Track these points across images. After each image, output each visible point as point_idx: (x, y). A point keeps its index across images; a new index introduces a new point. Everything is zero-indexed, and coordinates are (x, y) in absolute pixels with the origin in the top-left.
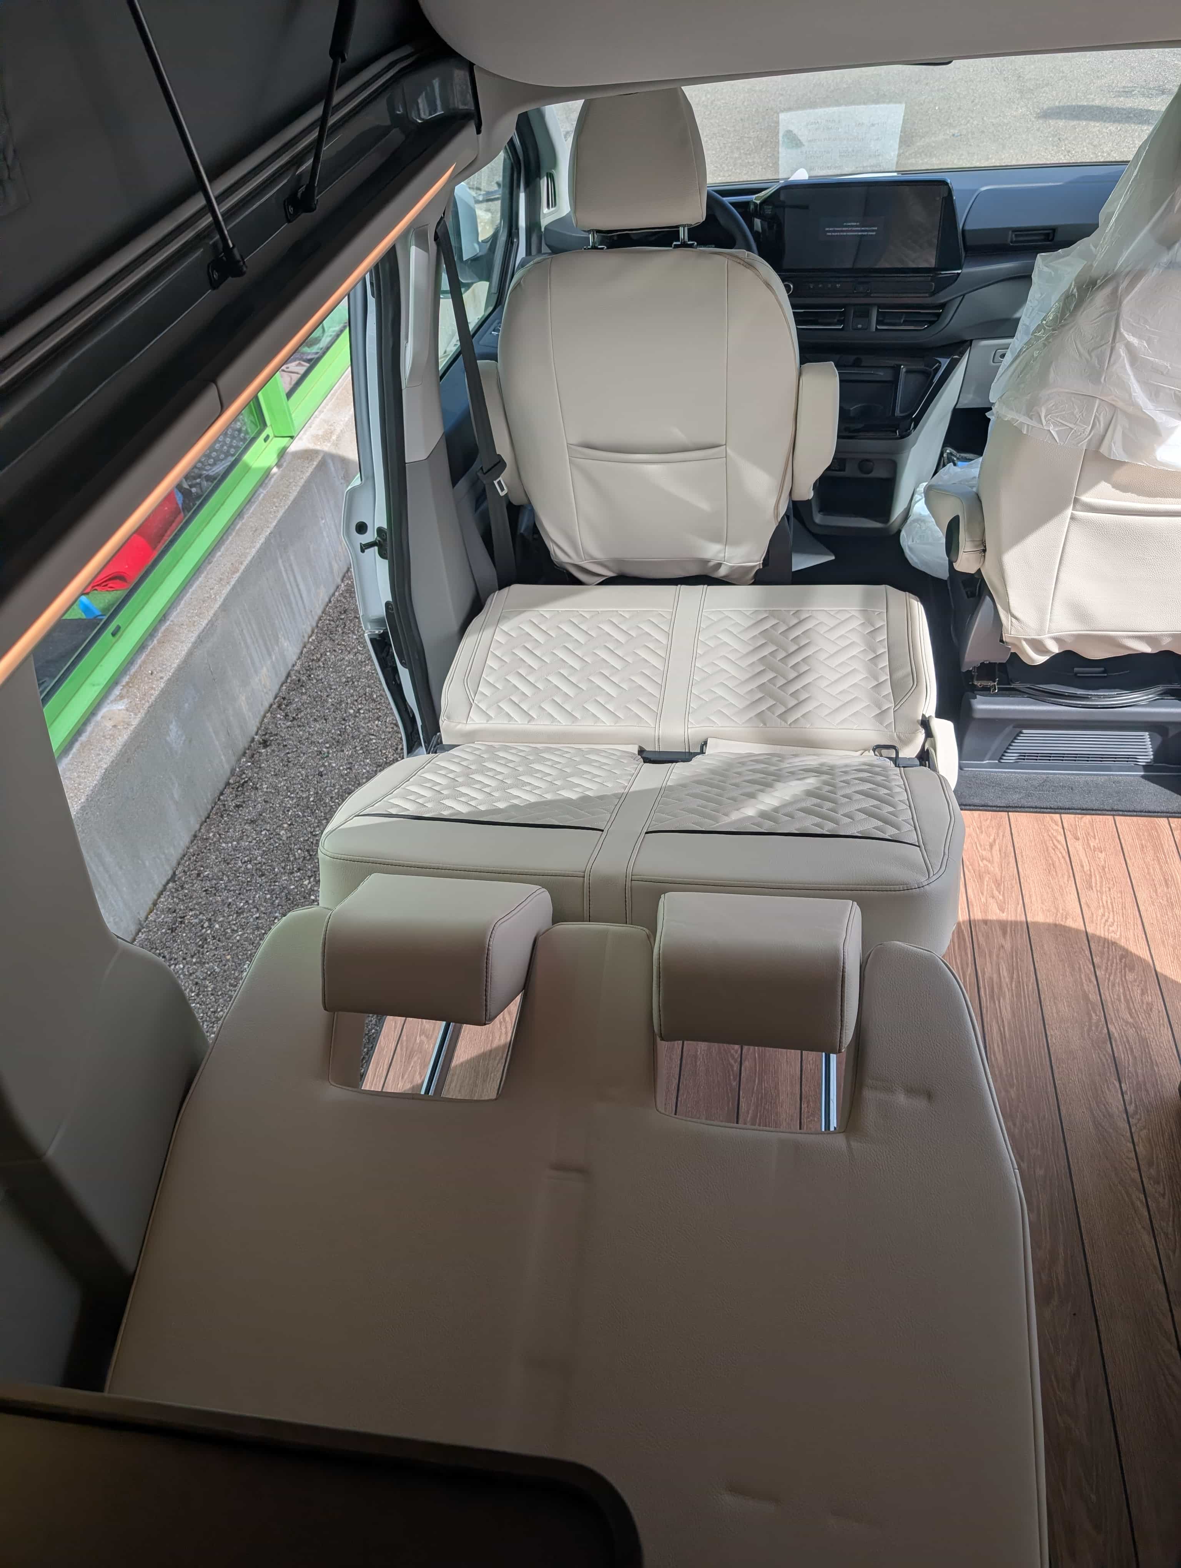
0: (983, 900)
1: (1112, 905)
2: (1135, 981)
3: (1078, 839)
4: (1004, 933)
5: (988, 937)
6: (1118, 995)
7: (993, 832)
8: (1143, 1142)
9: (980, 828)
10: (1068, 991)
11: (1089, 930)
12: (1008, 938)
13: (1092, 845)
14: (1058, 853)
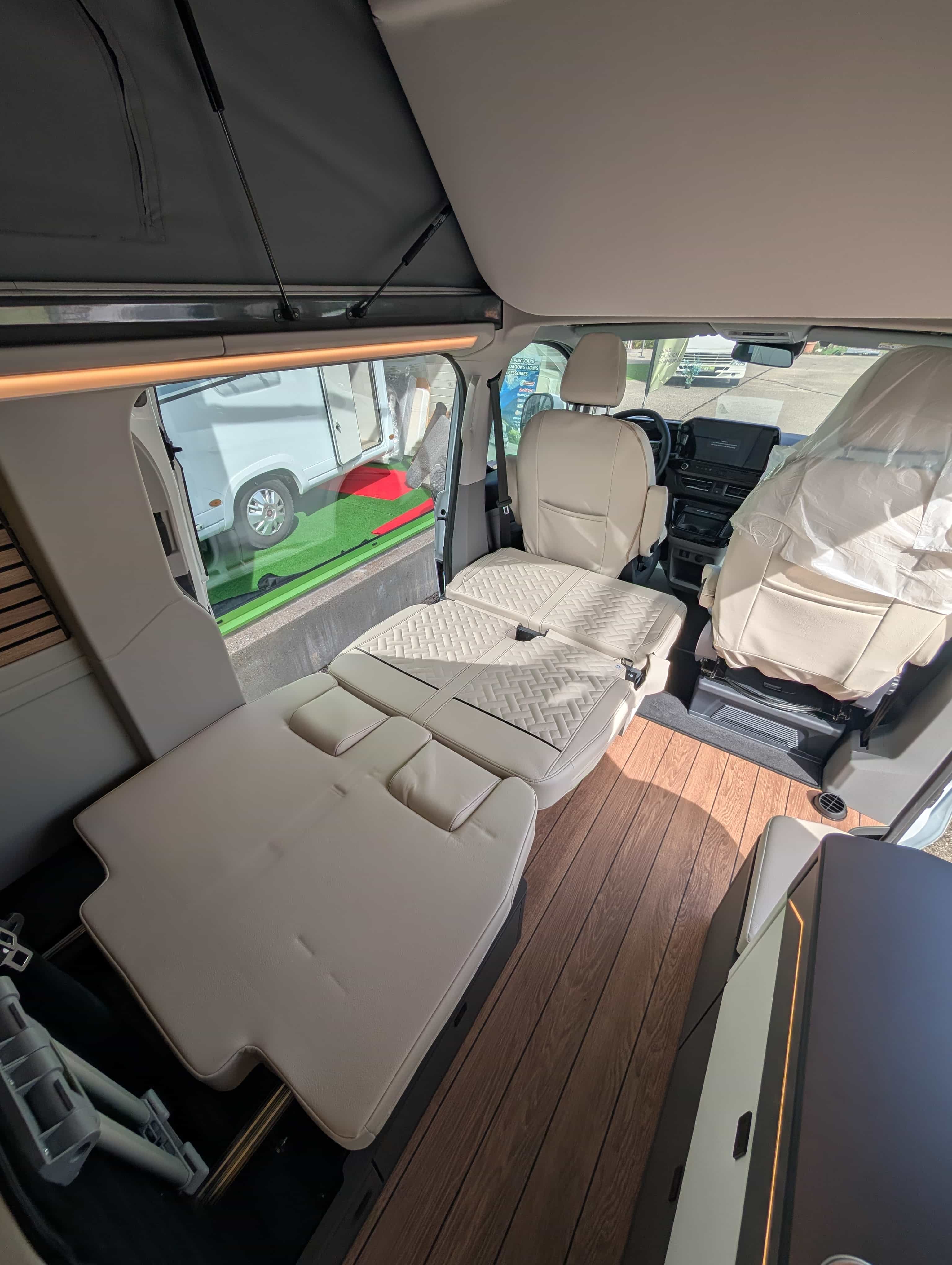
0: (663, 777)
1: (733, 807)
2: (724, 850)
3: (732, 769)
4: (665, 797)
5: (655, 795)
6: (709, 853)
7: (688, 748)
8: (678, 933)
9: (682, 744)
10: (682, 839)
11: (712, 815)
12: (665, 799)
13: (739, 775)
14: (717, 771)
